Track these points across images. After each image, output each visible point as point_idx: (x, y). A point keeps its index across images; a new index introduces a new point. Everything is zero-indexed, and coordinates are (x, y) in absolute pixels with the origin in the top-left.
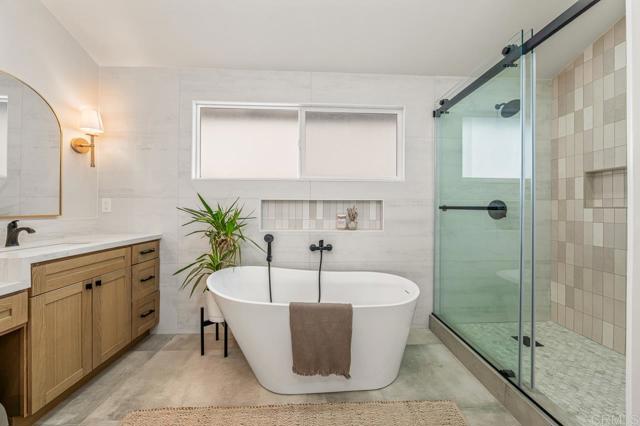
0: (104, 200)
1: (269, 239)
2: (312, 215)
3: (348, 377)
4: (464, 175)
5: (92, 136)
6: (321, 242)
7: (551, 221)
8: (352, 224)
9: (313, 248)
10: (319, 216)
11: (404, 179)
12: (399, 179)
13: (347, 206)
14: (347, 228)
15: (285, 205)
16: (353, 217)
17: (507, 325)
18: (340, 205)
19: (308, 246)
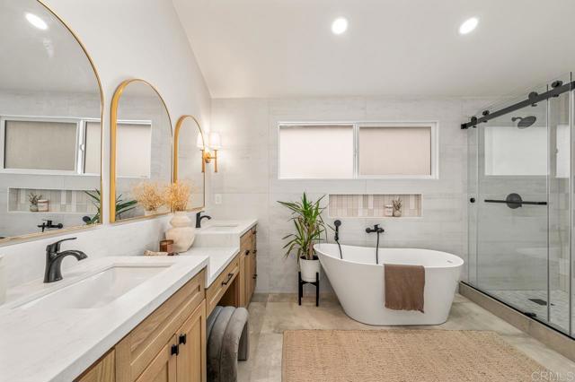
0: (217, 195)
1: (338, 223)
2: (365, 206)
3: (423, 312)
4: (487, 173)
5: (216, 151)
6: (376, 226)
7: (559, 210)
8: (397, 213)
9: (368, 231)
10: (371, 207)
11: (438, 178)
12: (433, 177)
13: (392, 198)
14: (393, 216)
15: (344, 198)
16: (397, 207)
17: (524, 292)
18: (387, 198)
19: (365, 229)
